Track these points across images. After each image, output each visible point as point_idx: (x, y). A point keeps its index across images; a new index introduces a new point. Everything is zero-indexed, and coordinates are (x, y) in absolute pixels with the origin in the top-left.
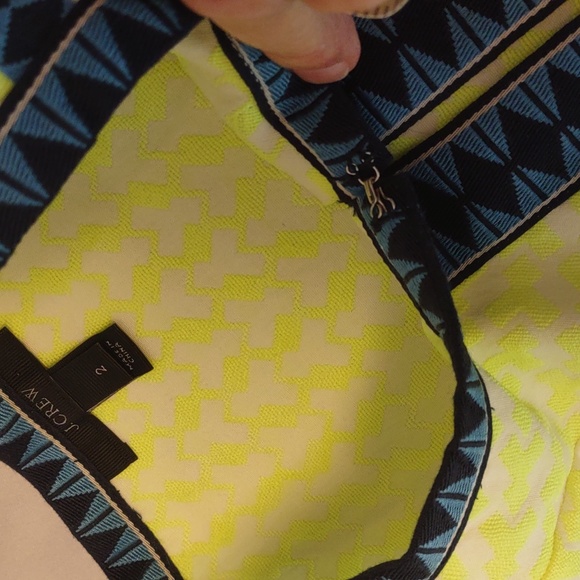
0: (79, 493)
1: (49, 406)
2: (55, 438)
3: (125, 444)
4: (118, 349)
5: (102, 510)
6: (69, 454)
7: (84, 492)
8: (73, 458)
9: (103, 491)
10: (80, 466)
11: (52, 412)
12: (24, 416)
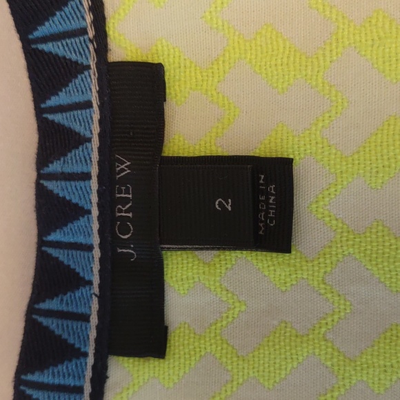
0: (65, 336)
1: (126, 201)
2: (101, 246)
3: (166, 328)
4: (268, 194)
5: (70, 382)
6: (96, 280)
7: (71, 341)
8: (96, 290)
9: (91, 360)
10: (95, 305)
11: (124, 212)
12: (94, 184)
